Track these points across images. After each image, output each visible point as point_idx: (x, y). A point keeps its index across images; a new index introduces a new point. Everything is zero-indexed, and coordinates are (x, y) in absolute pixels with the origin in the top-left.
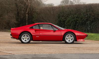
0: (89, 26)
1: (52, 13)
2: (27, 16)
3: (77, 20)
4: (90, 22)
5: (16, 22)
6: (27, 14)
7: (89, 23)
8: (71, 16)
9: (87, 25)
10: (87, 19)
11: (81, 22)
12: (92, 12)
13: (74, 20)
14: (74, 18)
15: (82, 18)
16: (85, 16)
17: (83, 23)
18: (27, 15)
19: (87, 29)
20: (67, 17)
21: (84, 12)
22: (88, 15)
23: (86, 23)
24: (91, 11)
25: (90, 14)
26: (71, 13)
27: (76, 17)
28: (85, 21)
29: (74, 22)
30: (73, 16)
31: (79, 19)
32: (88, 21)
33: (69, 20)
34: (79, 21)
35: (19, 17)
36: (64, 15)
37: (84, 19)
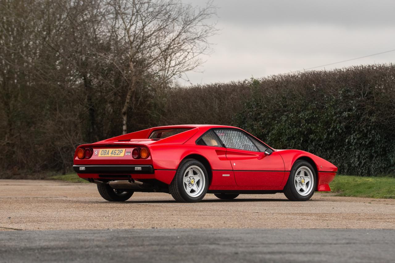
0: (357, 153)
1: (217, 110)
2: (124, 122)
3: (311, 132)
4: (358, 136)
6: (124, 114)
7: (354, 139)
8: (287, 116)
9: (348, 150)
10: (347, 127)
12: (369, 99)
13: (299, 131)
14: (300, 122)
15: (327, 124)
16: (341, 113)
17: (332, 141)
18: (125, 118)
19: (350, 165)
20: (274, 118)
21: (337, 101)
22: (350, 110)
23: (343, 140)
24: (364, 94)
26: (285, 106)
27: (307, 117)
28: (339, 134)
29: (299, 137)
30: (293, 117)
31: (319, 128)
32: (352, 133)
33: (279, 132)
34: (316, 134)
35: (95, 126)
36: (259, 114)
37: (336, 127)
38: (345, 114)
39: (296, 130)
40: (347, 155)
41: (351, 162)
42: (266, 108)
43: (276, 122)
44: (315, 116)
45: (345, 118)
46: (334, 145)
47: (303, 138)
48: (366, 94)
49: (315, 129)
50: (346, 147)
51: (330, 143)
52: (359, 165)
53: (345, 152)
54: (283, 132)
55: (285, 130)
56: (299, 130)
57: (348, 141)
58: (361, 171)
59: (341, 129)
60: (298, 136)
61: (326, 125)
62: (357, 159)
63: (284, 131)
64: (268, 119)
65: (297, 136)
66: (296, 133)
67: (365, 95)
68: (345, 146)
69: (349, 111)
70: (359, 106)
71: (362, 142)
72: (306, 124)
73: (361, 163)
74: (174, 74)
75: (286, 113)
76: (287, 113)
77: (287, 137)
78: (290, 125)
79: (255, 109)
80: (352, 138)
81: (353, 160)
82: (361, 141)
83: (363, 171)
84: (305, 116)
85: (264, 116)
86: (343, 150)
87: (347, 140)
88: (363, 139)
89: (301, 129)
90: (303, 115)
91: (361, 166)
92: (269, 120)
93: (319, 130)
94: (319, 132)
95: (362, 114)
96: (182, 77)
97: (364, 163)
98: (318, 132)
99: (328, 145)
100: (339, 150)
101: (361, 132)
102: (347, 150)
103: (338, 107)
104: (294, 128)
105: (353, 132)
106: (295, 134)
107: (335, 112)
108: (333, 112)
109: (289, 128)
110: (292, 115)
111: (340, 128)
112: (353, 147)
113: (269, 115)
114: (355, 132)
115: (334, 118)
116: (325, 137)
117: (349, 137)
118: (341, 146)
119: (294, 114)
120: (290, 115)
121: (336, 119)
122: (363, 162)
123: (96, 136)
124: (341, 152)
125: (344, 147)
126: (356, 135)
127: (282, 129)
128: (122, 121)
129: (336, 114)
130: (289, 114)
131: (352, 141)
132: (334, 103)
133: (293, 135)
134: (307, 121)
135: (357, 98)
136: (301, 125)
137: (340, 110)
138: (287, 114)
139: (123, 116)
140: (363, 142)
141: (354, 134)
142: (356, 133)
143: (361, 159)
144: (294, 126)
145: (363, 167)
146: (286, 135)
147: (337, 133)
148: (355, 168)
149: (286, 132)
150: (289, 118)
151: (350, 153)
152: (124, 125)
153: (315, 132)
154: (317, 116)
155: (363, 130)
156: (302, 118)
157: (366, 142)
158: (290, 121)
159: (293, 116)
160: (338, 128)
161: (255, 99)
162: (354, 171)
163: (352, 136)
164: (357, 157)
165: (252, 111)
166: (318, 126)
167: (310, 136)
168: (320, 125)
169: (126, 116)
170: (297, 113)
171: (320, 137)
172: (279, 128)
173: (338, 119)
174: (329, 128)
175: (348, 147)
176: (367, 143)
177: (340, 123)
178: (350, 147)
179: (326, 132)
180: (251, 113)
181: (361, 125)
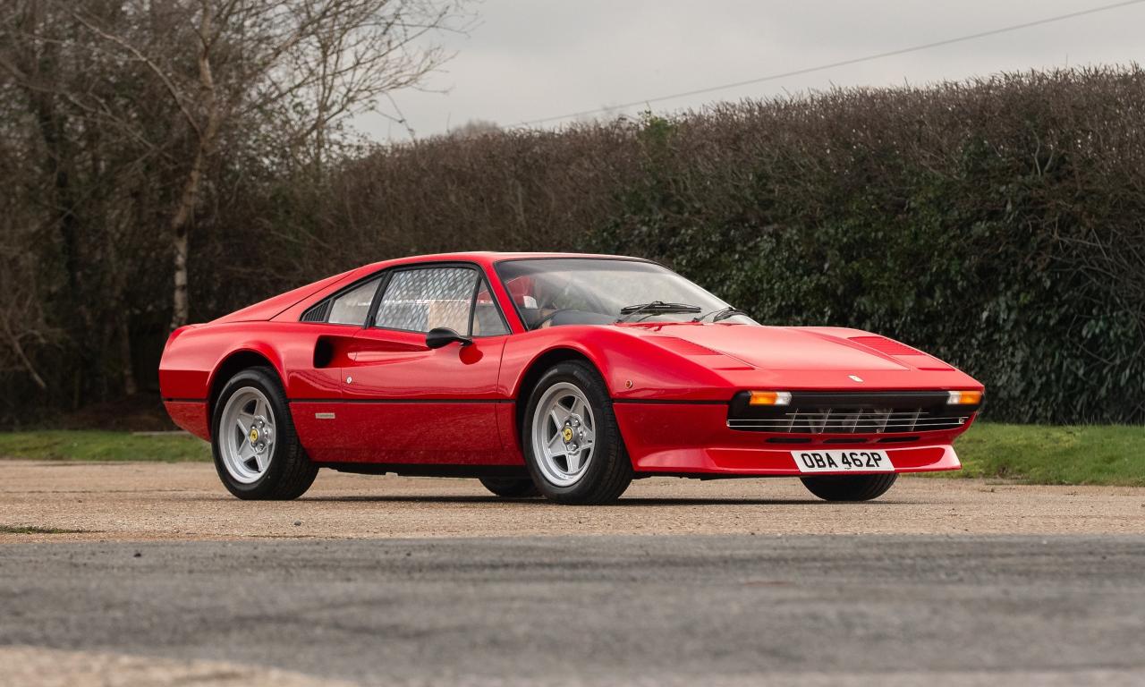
0: (1019, 355)
1: (521, 218)
2: (180, 260)
3: (858, 286)
4: (1024, 299)
5: (44, 333)
6: (180, 232)
7: (1010, 309)
8: (776, 235)
9: (988, 344)
10: (985, 271)
11: (910, 303)
12: (1059, 179)
13: (819, 287)
14: (820, 256)
15: (916, 260)
16: (966, 224)
17: (932, 318)
18: (182, 246)
20: (727, 245)
21: (948, 186)
22: (994, 215)
23: (971, 314)
24: (1043, 163)
25: (1032, 206)
26: (767, 204)
27: (845, 240)
28: (958, 295)
29: (818, 304)
30: (796, 242)
31: (887, 275)
32: (1001, 289)
33: (749, 289)
34: (876, 295)
35: (79, 274)
36: (674, 232)
37: (947, 271)
38: (980, 228)
39: (808, 283)
40: (983, 362)
41: (999, 384)
42: (699, 212)
43: (737, 256)
44: (873, 234)
45: (976, 243)
46: (941, 329)
47: (832, 308)
48: (1050, 162)
49: (872, 278)
50: (980, 336)
51: (924, 323)
52: (1025, 392)
53: (977, 352)
54: (763, 290)
55: (768, 282)
56: (816, 284)
57: (988, 317)
58: (1031, 411)
59: (964, 277)
60: (814, 301)
61: (911, 265)
62: (1019, 375)
63: (765, 286)
64: (708, 248)
65: (812, 301)
66: (806, 294)
67: (1047, 168)
68: (978, 332)
69: (990, 219)
70: (1026, 200)
71: (1036, 318)
72: (843, 262)
73: (1031, 384)
74: (351, 100)
75: (770, 229)
76: (776, 226)
77: (776, 306)
78: (785, 266)
79: (661, 216)
80: (1003, 306)
81: (1004, 378)
82: (1031, 315)
83: (1040, 410)
84: (840, 236)
85: (692, 237)
86: (971, 345)
87: (985, 315)
88: (1039, 308)
89: (824, 280)
90: (832, 231)
91: (1033, 394)
92: (711, 251)
93: (888, 280)
94: (890, 287)
95: (1036, 227)
96: (379, 107)
97: (1042, 385)
98: (883, 286)
99: (921, 331)
100: (955, 347)
101: (1031, 285)
102: (985, 345)
103: (953, 205)
104: (802, 276)
105: (1003, 285)
106: (804, 296)
107: (943, 222)
108: (936, 220)
109: (781, 278)
110: (791, 233)
111: (962, 274)
112: (1006, 337)
113: (710, 235)
114: (1008, 287)
115: (941, 241)
116: (911, 304)
117: (991, 304)
118: (961, 332)
119: (800, 231)
120: (788, 235)
121: (948, 244)
122: (1038, 382)
123: (83, 308)
124: (964, 351)
125: (973, 336)
126: (1016, 296)
127: (760, 281)
128: (172, 258)
129: (945, 227)
130: (784, 230)
131: (1003, 316)
132: (938, 193)
133: (797, 300)
134: (848, 252)
135: (1020, 177)
136: (826, 266)
137: (960, 215)
138: (775, 230)
139: (176, 238)
140: (1040, 319)
141: (1009, 293)
142: (1016, 287)
143: (1030, 374)
144: (800, 271)
145: (1036, 399)
146: (773, 299)
147: (949, 292)
148: (1011, 403)
149: (772, 288)
150: (783, 245)
151: (993, 355)
152: (178, 269)
153: (873, 287)
154: (880, 234)
155: (1039, 280)
156: (825, 244)
157: (1049, 317)
158: (786, 254)
159: (796, 238)
160: (953, 272)
161: (659, 182)
162: (1008, 413)
163: (1002, 299)
164: (1019, 367)
165: (650, 220)
166: (885, 269)
167: (858, 300)
168: (890, 265)
169: (185, 237)
170: (810, 227)
171: (892, 305)
172: (746, 276)
173: (954, 244)
174: (924, 271)
175: (990, 335)
176: (1052, 322)
177: (961, 255)
178: (996, 337)
179: (911, 289)
180: (645, 229)
181: (1031, 264)
